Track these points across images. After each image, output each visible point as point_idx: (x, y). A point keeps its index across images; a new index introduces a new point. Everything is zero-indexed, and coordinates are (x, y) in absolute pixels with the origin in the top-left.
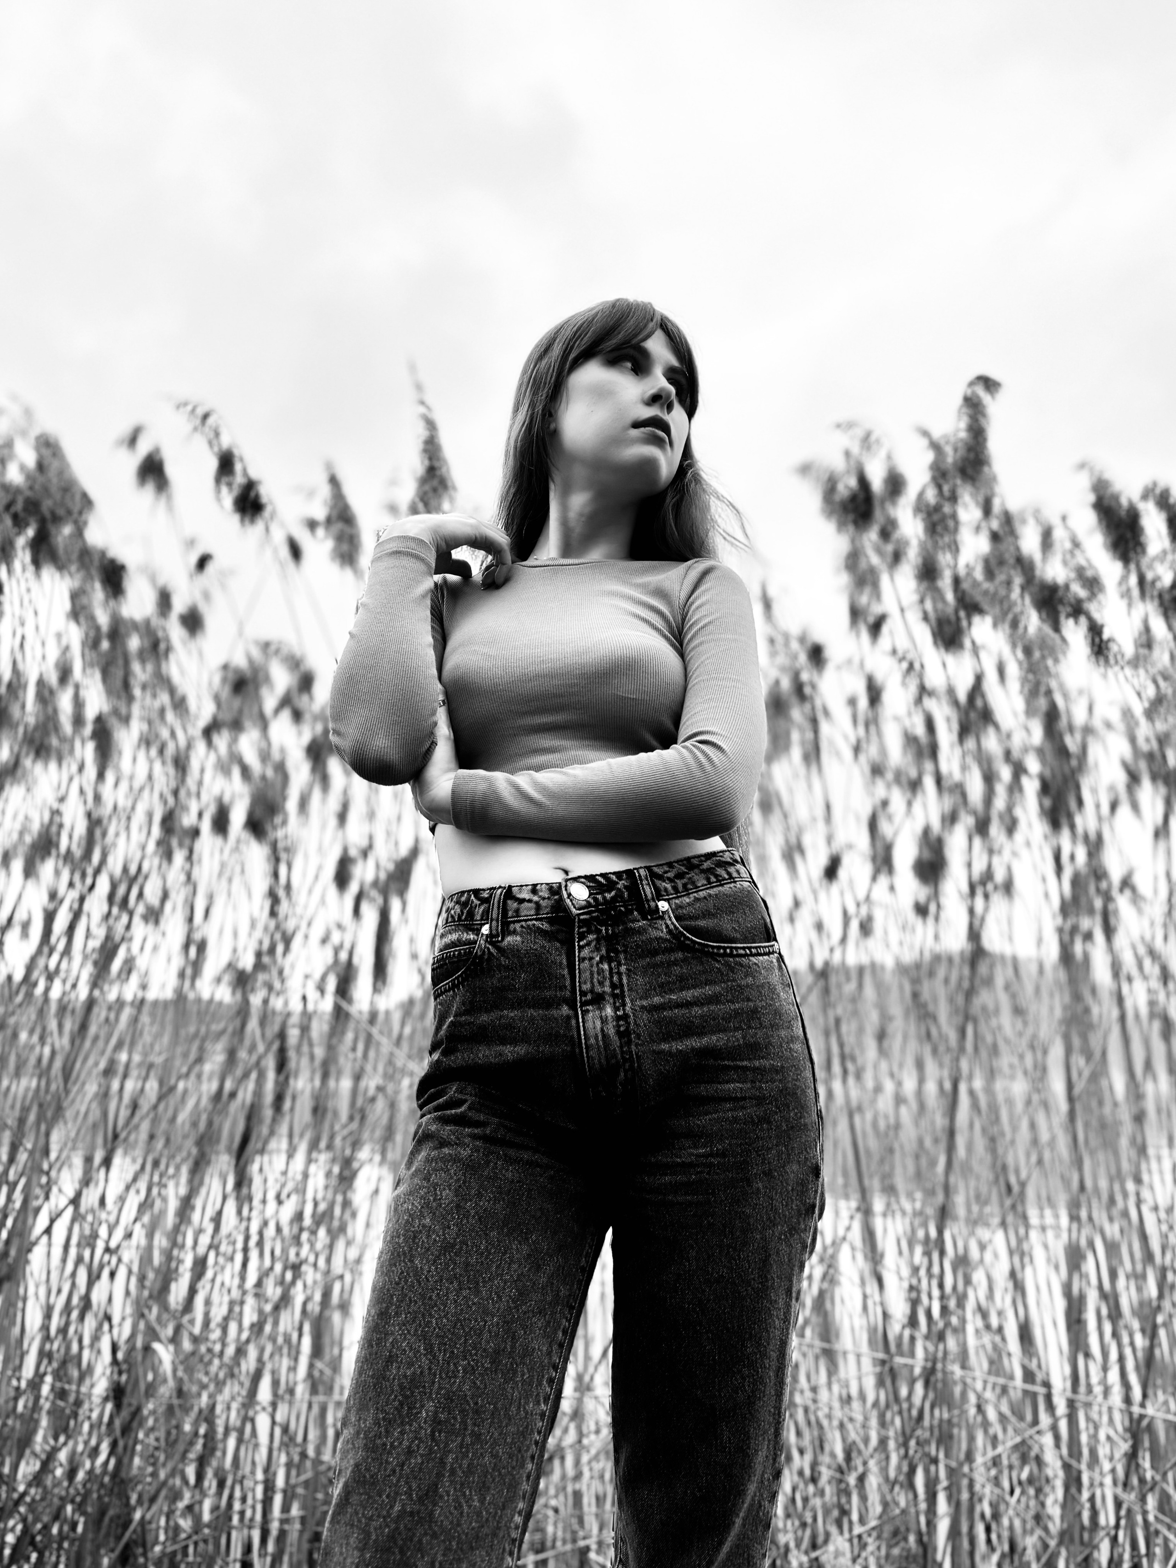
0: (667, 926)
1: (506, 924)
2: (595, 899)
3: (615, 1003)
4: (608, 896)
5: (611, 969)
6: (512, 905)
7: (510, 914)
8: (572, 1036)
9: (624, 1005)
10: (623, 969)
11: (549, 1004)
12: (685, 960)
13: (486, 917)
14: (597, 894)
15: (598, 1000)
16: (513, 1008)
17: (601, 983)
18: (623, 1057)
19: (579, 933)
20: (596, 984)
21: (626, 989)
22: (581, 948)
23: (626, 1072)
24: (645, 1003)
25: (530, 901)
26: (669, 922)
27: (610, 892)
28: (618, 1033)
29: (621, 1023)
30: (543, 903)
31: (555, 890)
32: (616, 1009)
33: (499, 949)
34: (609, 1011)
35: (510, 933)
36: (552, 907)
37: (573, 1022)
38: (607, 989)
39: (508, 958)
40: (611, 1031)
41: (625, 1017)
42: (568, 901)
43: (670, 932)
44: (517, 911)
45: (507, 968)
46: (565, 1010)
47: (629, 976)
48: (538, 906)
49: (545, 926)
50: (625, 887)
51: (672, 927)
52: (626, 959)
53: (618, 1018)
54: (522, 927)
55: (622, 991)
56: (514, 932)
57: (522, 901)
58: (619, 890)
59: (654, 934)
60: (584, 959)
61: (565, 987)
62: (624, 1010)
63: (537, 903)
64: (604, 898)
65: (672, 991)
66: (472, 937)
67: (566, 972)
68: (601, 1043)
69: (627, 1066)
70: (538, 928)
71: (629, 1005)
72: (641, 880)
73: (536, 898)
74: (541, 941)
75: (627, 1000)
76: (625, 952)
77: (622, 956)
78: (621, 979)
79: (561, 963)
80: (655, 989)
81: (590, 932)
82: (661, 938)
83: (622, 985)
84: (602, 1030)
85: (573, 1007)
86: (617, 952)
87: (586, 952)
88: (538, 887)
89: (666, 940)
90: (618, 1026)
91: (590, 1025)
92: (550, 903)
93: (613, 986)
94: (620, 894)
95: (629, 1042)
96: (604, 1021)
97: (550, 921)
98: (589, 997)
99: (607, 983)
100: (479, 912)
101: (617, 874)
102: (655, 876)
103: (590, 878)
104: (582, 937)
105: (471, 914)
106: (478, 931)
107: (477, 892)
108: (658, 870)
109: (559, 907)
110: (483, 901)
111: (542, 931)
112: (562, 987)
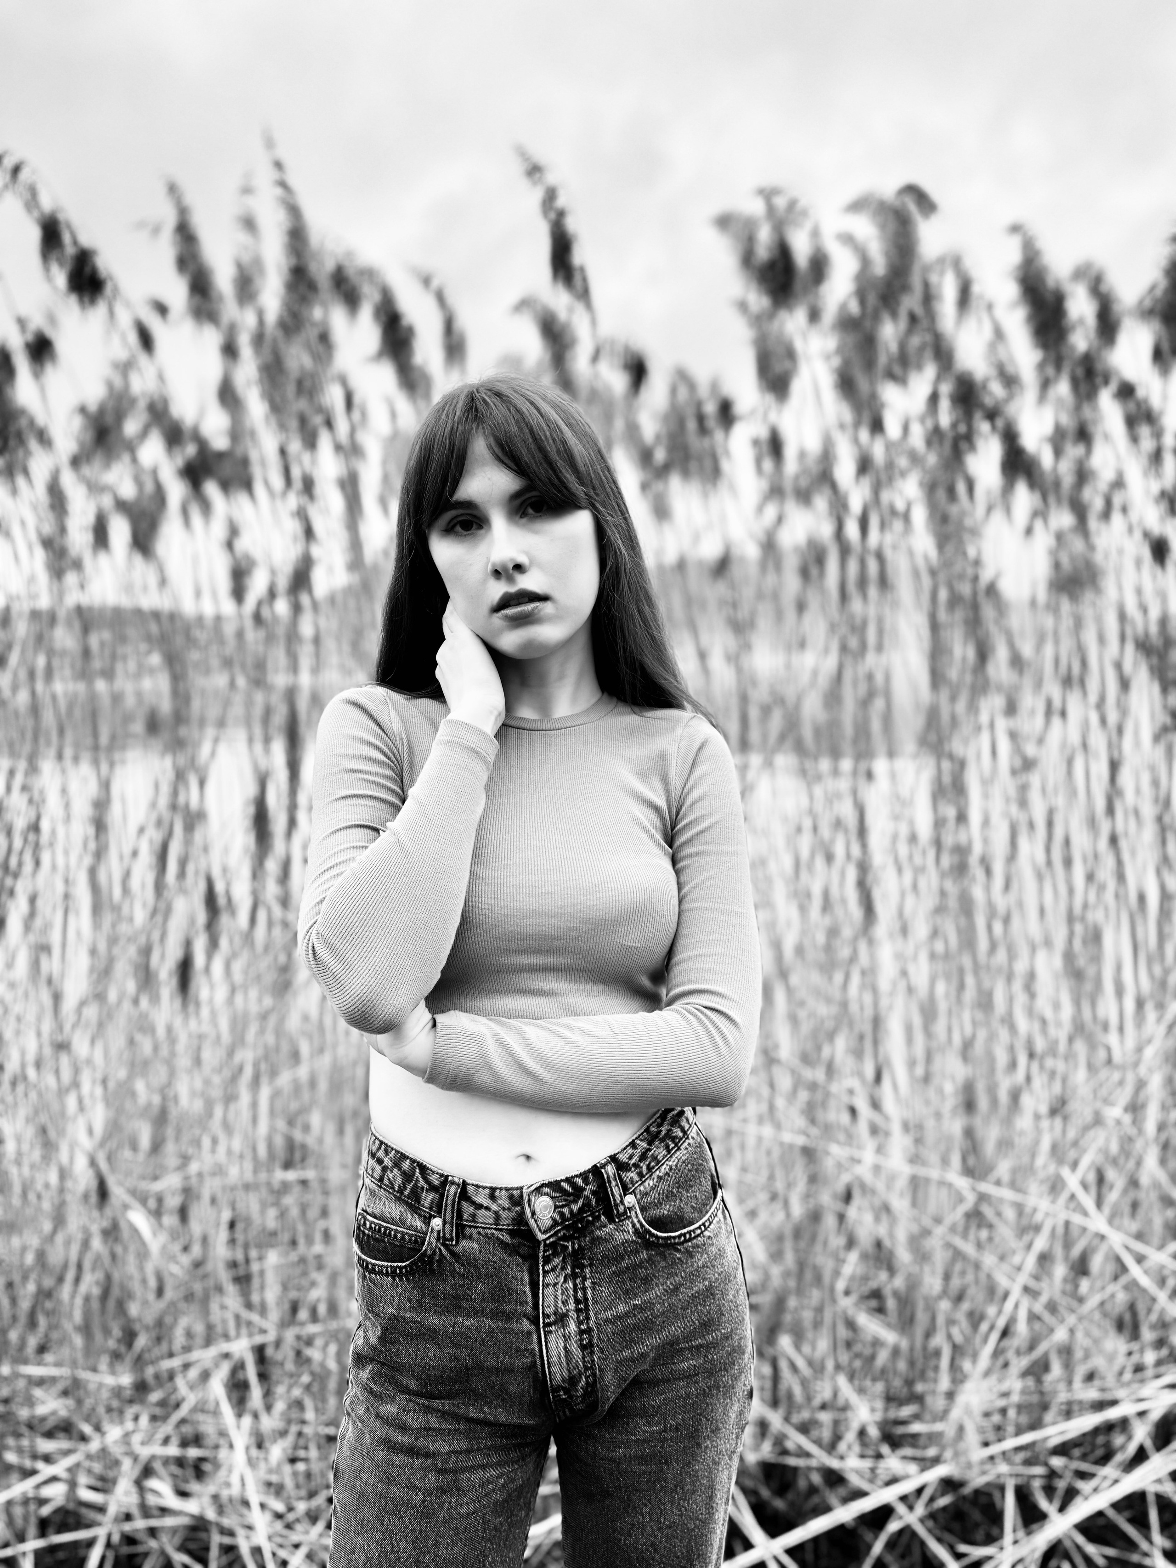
0: (634, 1226)
1: (460, 1228)
2: (562, 1214)
3: (578, 1317)
4: (575, 1208)
5: (575, 1285)
6: (468, 1209)
7: (465, 1217)
8: (533, 1349)
9: (588, 1318)
10: (588, 1283)
11: (509, 1317)
12: (650, 1260)
13: (438, 1208)
14: (563, 1206)
15: (561, 1319)
16: (468, 1316)
17: (565, 1303)
18: (584, 1367)
19: (544, 1257)
20: (560, 1302)
21: (590, 1303)
22: (546, 1273)
23: (586, 1378)
24: (609, 1314)
25: (487, 1208)
26: (635, 1220)
27: (575, 1202)
28: (583, 1347)
29: (585, 1336)
30: (504, 1214)
31: (516, 1199)
32: (580, 1323)
33: (453, 1254)
34: (572, 1327)
35: (465, 1237)
36: (514, 1219)
37: (535, 1338)
38: (572, 1306)
39: (463, 1265)
40: (574, 1347)
41: (589, 1331)
42: (532, 1222)
43: (636, 1231)
44: (474, 1216)
45: (462, 1275)
46: (526, 1325)
47: (593, 1289)
48: (497, 1215)
49: (506, 1238)
50: (593, 1193)
51: (638, 1225)
52: (591, 1272)
53: (581, 1332)
54: (479, 1233)
55: (587, 1306)
56: (470, 1237)
57: (479, 1206)
58: (587, 1197)
59: (619, 1237)
60: (548, 1285)
61: (527, 1303)
62: (588, 1324)
63: (496, 1213)
64: (571, 1212)
65: (635, 1295)
66: (418, 1223)
67: (527, 1289)
68: (563, 1360)
69: (588, 1373)
70: (498, 1238)
71: (593, 1319)
72: (610, 1182)
73: (494, 1207)
74: (501, 1254)
75: (592, 1314)
76: (591, 1265)
77: (587, 1270)
78: (585, 1294)
79: (522, 1280)
80: (619, 1298)
81: (556, 1254)
82: (627, 1241)
83: (586, 1299)
84: (565, 1348)
85: (535, 1321)
86: (582, 1267)
87: (550, 1278)
88: (497, 1193)
89: (633, 1241)
90: (581, 1340)
91: (552, 1345)
92: (512, 1215)
93: (577, 1302)
94: (587, 1205)
95: (592, 1353)
96: (566, 1338)
97: (511, 1233)
98: (552, 1319)
99: (571, 1301)
100: (428, 1198)
101: (584, 1176)
102: (622, 1167)
103: (555, 1185)
104: (547, 1260)
105: (416, 1194)
106: (427, 1220)
107: (423, 1168)
108: (623, 1157)
109: (520, 1219)
110: (432, 1188)
111: (502, 1242)
112: (524, 1303)
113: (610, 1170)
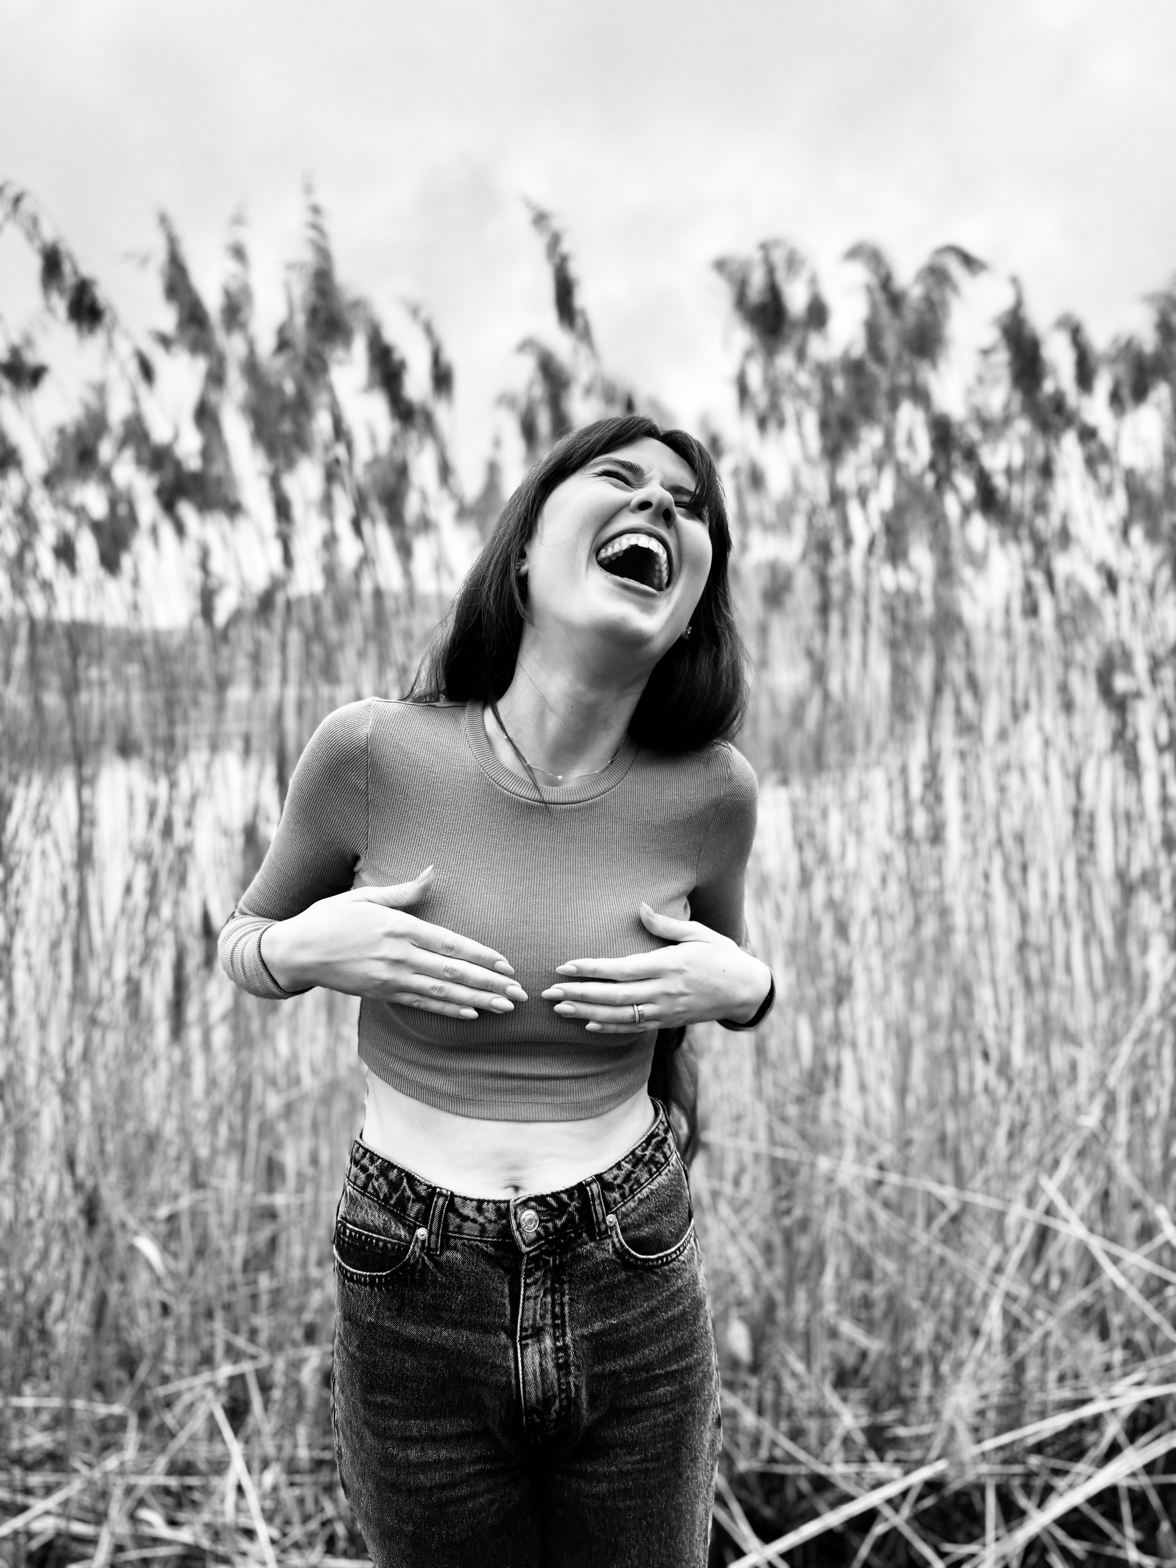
0: (614, 1245)
1: (446, 1238)
2: (546, 1229)
3: (554, 1333)
4: (559, 1223)
5: (553, 1300)
6: (454, 1221)
7: (451, 1228)
8: (509, 1367)
9: (564, 1335)
10: (566, 1298)
11: (486, 1329)
12: (628, 1280)
13: (424, 1219)
14: (547, 1221)
15: (537, 1333)
16: (447, 1326)
17: (543, 1317)
18: (560, 1389)
19: (526, 1270)
20: (538, 1317)
21: (567, 1319)
22: (527, 1286)
23: (561, 1401)
24: (585, 1331)
25: (474, 1221)
26: (616, 1240)
27: (560, 1218)
28: (558, 1367)
29: (561, 1354)
30: (490, 1227)
31: (503, 1211)
32: (556, 1339)
33: (437, 1264)
34: (548, 1342)
35: (449, 1248)
36: (499, 1232)
37: (511, 1353)
38: (549, 1321)
39: (445, 1275)
40: (550, 1365)
41: (565, 1348)
42: (517, 1234)
43: (616, 1251)
44: (460, 1228)
45: (443, 1286)
46: (503, 1338)
47: (571, 1306)
48: (483, 1227)
49: (490, 1250)
50: (577, 1209)
51: (618, 1245)
52: (570, 1289)
53: (557, 1350)
54: (464, 1244)
55: (563, 1322)
56: (455, 1248)
57: (466, 1218)
58: (571, 1214)
59: (600, 1255)
60: (529, 1298)
61: (506, 1316)
62: (564, 1341)
63: (482, 1225)
64: (555, 1226)
65: (612, 1315)
66: (402, 1233)
67: (507, 1301)
68: (539, 1380)
69: (563, 1396)
70: (482, 1250)
71: (569, 1335)
72: (594, 1200)
73: (481, 1220)
74: (484, 1265)
75: (568, 1330)
76: (570, 1282)
77: (566, 1287)
78: (562, 1310)
79: (502, 1292)
80: (596, 1316)
81: (537, 1268)
82: (607, 1260)
83: (563, 1315)
84: (541, 1365)
85: (512, 1335)
86: (562, 1283)
87: (532, 1291)
88: (485, 1205)
89: (612, 1261)
90: (557, 1358)
91: (528, 1361)
92: (498, 1227)
93: (554, 1316)
94: (570, 1220)
95: (568, 1374)
96: (542, 1354)
97: (493, 1244)
98: (530, 1332)
99: (549, 1316)
100: (414, 1209)
101: (569, 1192)
102: (607, 1186)
103: (541, 1200)
104: (529, 1274)
105: (402, 1203)
106: (412, 1230)
107: (412, 1179)
108: (609, 1177)
109: (506, 1232)
110: (419, 1198)
111: (486, 1254)
112: (502, 1315)
113: (595, 1188)
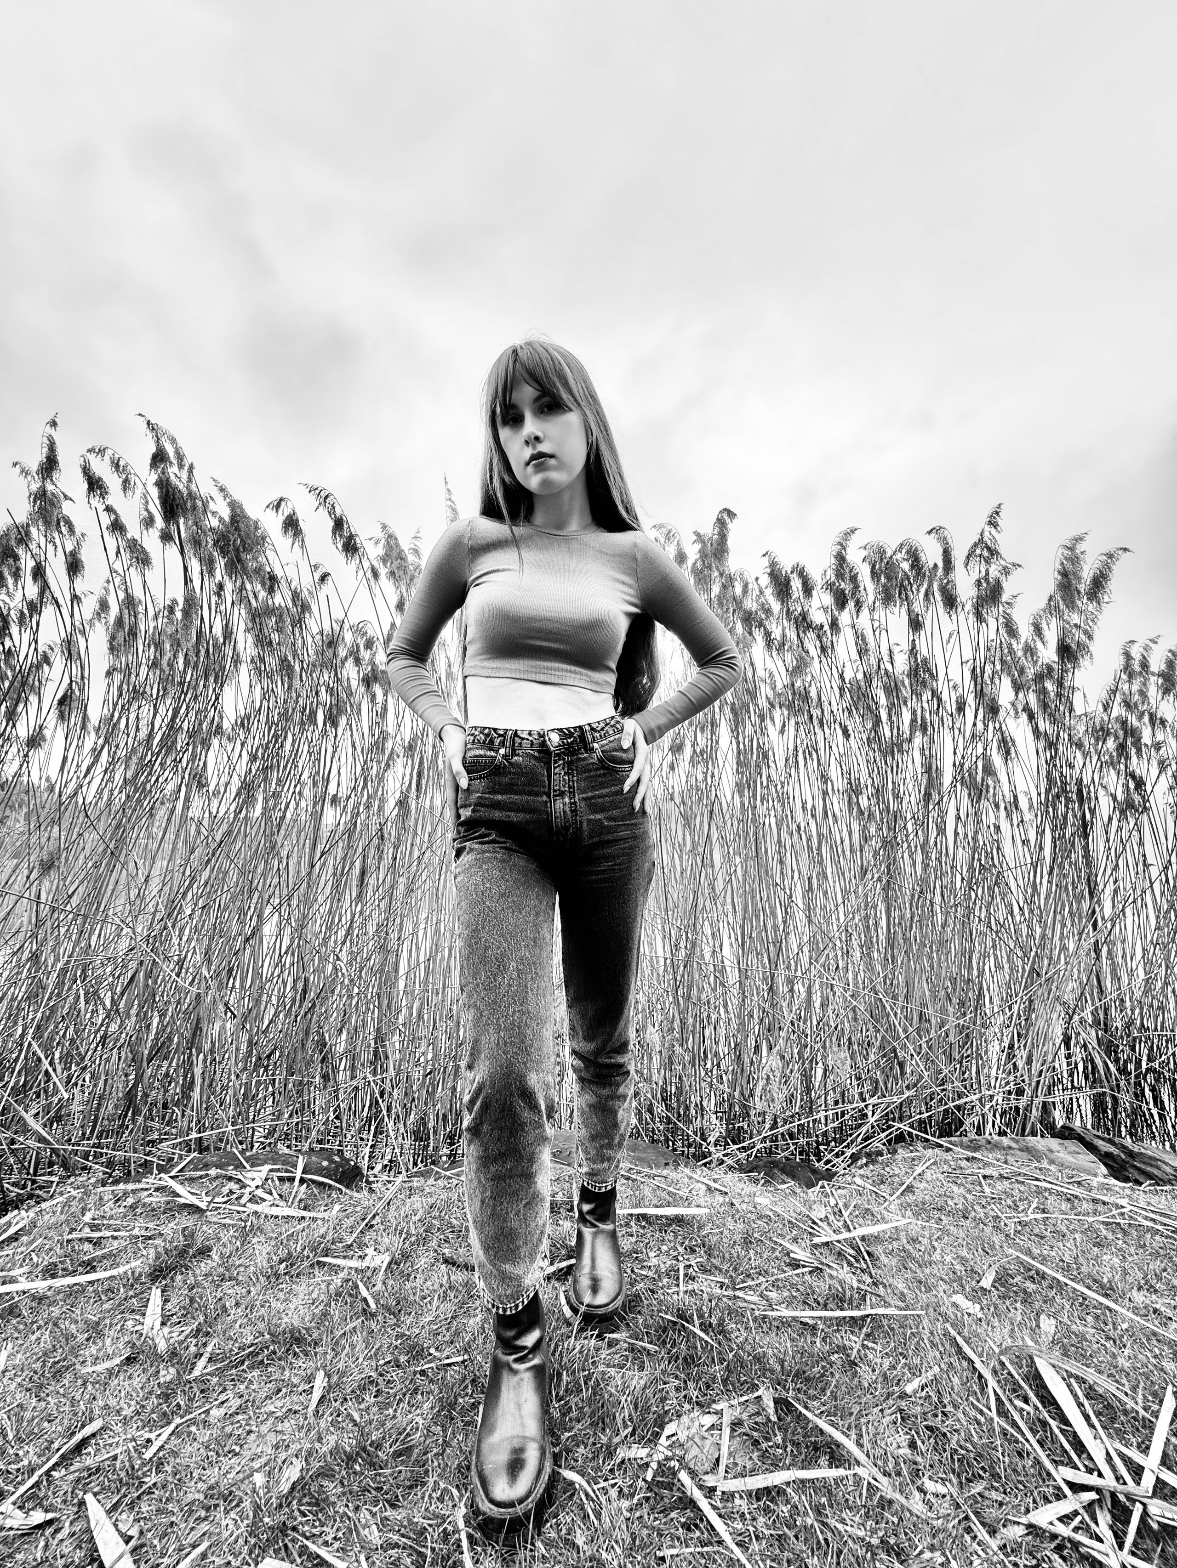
0: (598, 757)
1: (514, 750)
2: (563, 742)
3: (570, 795)
4: (570, 742)
5: (569, 779)
6: (518, 740)
7: (516, 744)
8: (548, 811)
9: (575, 797)
10: (575, 778)
11: (537, 794)
12: (604, 774)
13: (502, 744)
14: (564, 739)
15: (562, 794)
16: (517, 794)
17: (564, 786)
18: (573, 823)
19: (553, 759)
20: (561, 785)
21: (576, 789)
22: (555, 767)
23: (573, 828)
24: (584, 796)
25: (527, 739)
26: (599, 755)
27: (570, 739)
28: (572, 811)
29: (573, 806)
30: (535, 741)
31: (541, 735)
32: (571, 799)
33: (510, 763)
34: (567, 800)
35: (516, 755)
36: (540, 744)
37: (549, 804)
38: (567, 789)
39: (515, 768)
40: (568, 810)
41: (575, 803)
42: (549, 744)
43: (599, 760)
44: (520, 743)
45: (514, 774)
46: (545, 798)
47: (578, 783)
48: (532, 743)
49: (536, 754)
50: (578, 738)
51: (600, 758)
52: (577, 774)
53: (571, 803)
54: (523, 752)
55: (574, 790)
56: (518, 755)
57: (523, 739)
58: (575, 738)
59: (590, 760)
60: (556, 773)
61: (546, 786)
62: (575, 800)
63: (531, 741)
64: (568, 743)
66: (493, 754)
67: (547, 779)
68: (562, 816)
69: (575, 826)
70: (532, 754)
71: (577, 797)
72: (586, 735)
73: (531, 738)
74: (533, 761)
75: (577, 794)
76: (577, 771)
78: (573, 784)
79: (544, 774)
80: (589, 789)
81: (559, 759)
82: (594, 763)
83: (574, 787)
84: (563, 809)
85: (549, 796)
86: (573, 770)
87: (557, 770)
88: (532, 733)
89: (596, 764)
90: (572, 808)
91: (557, 806)
92: (539, 742)
93: (570, 787)
94: (575, 742)
95: (576, 816)
96: (564, 804)
97: (539, 752)
98: (557, 792)
99: (567, 785)
100: (497, 741)
101: (574, 728)
102: (593, 730)
103: (560, 730)
104: (556, 762)
105: (492, 742)
106: (497, 752)
107: (495, 730)
108: (593, 725)
109: (543, 744)
110: (500, 735)
111: (533, 756)
112: (544, 787)
113: (587, 728)
